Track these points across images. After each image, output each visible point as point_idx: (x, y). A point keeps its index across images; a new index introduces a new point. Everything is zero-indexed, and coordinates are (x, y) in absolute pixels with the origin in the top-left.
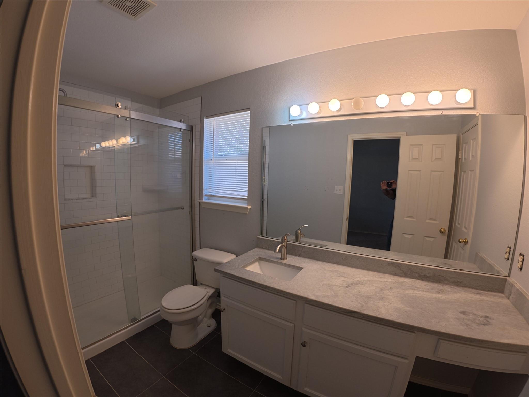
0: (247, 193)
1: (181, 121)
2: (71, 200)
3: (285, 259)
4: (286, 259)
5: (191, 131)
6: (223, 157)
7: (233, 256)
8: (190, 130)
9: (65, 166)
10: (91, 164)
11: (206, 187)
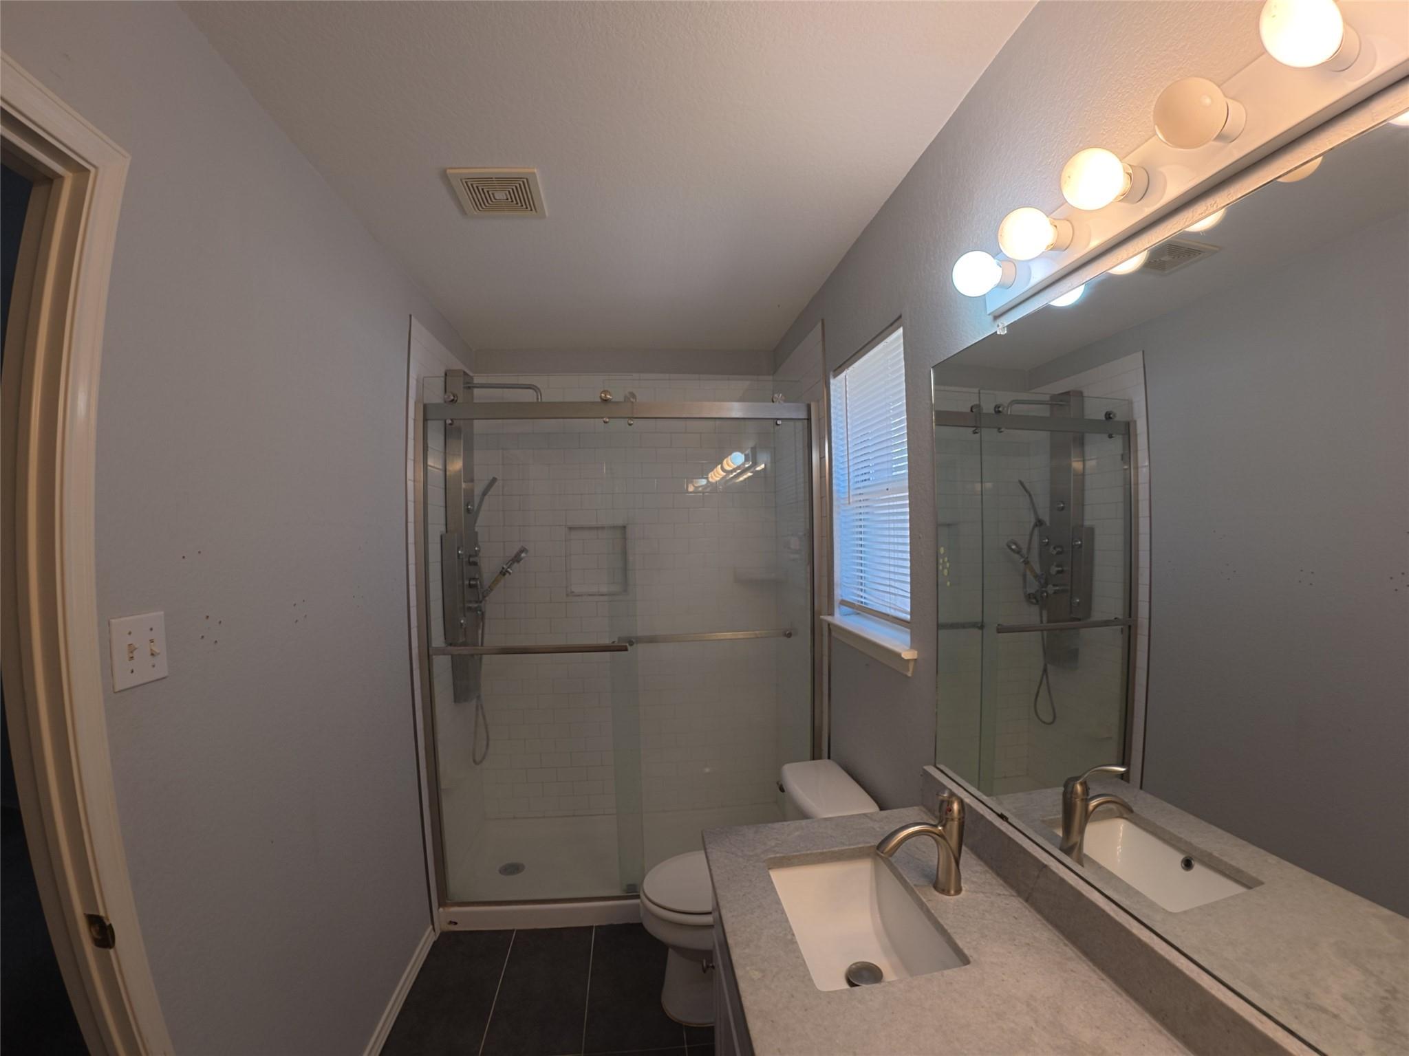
0: (909, 600)
1: (774, 400)
2: (579, 596)
3: (952, 892)
4: (958, 891)
5: (808, 419)
6: (873, 483)
7: (872, 808)
8: (806, 417)
9: (570, 529)
10: (620, 522)
11: (847, 577)
